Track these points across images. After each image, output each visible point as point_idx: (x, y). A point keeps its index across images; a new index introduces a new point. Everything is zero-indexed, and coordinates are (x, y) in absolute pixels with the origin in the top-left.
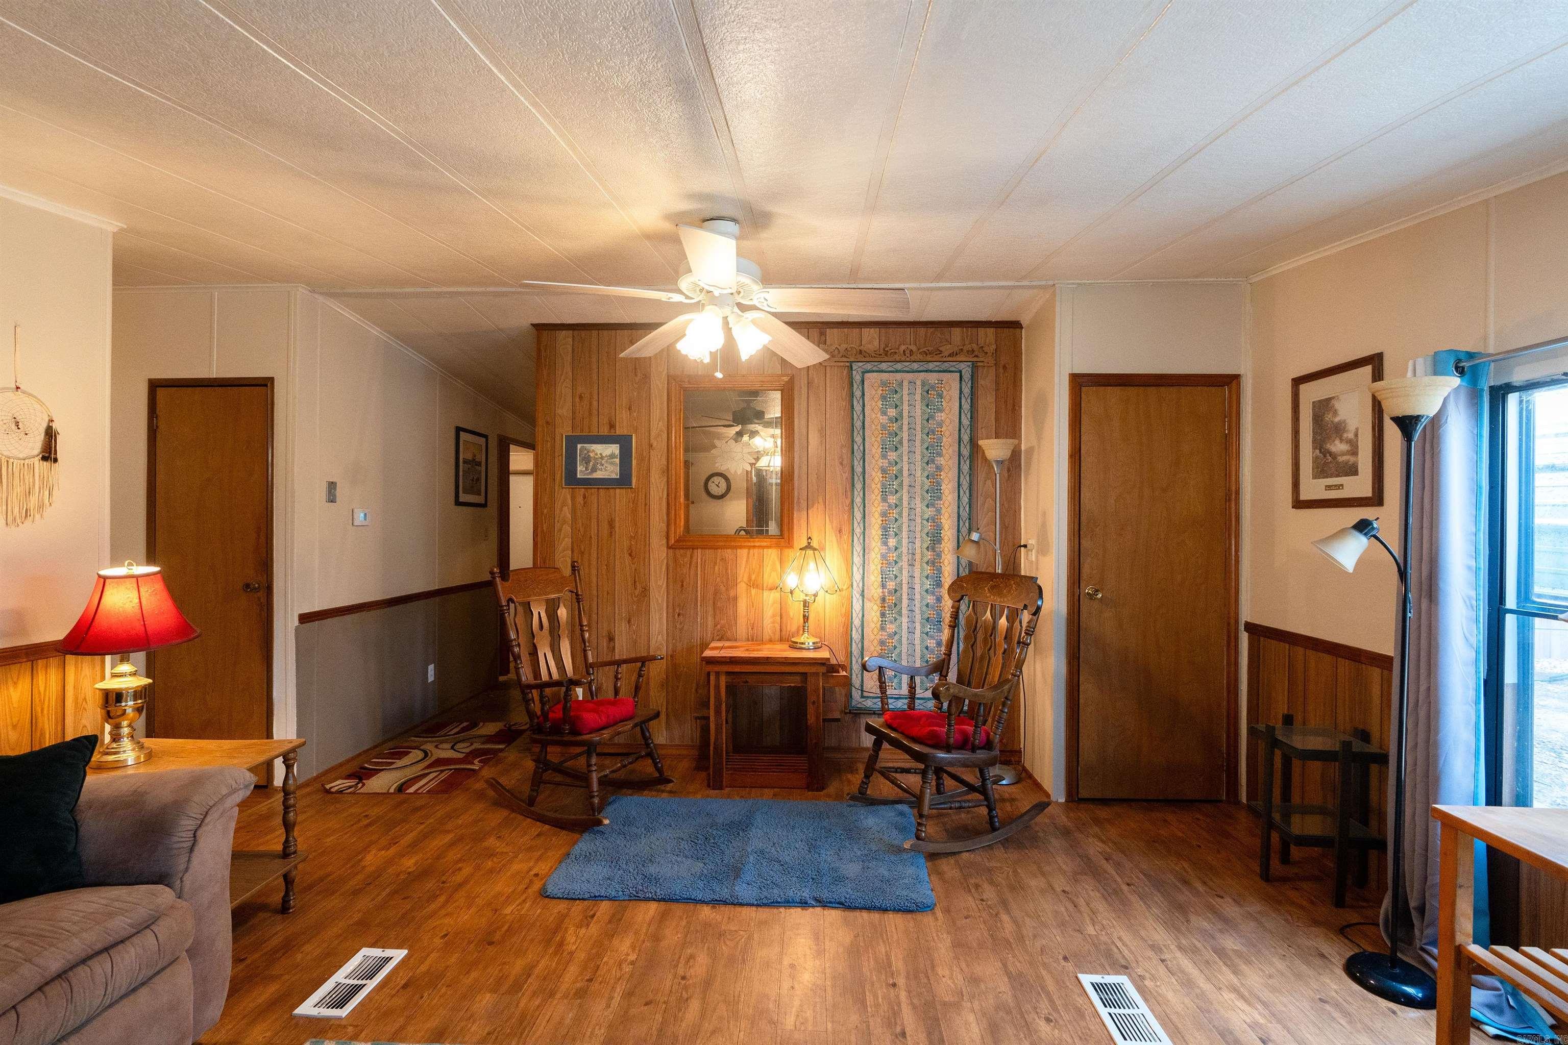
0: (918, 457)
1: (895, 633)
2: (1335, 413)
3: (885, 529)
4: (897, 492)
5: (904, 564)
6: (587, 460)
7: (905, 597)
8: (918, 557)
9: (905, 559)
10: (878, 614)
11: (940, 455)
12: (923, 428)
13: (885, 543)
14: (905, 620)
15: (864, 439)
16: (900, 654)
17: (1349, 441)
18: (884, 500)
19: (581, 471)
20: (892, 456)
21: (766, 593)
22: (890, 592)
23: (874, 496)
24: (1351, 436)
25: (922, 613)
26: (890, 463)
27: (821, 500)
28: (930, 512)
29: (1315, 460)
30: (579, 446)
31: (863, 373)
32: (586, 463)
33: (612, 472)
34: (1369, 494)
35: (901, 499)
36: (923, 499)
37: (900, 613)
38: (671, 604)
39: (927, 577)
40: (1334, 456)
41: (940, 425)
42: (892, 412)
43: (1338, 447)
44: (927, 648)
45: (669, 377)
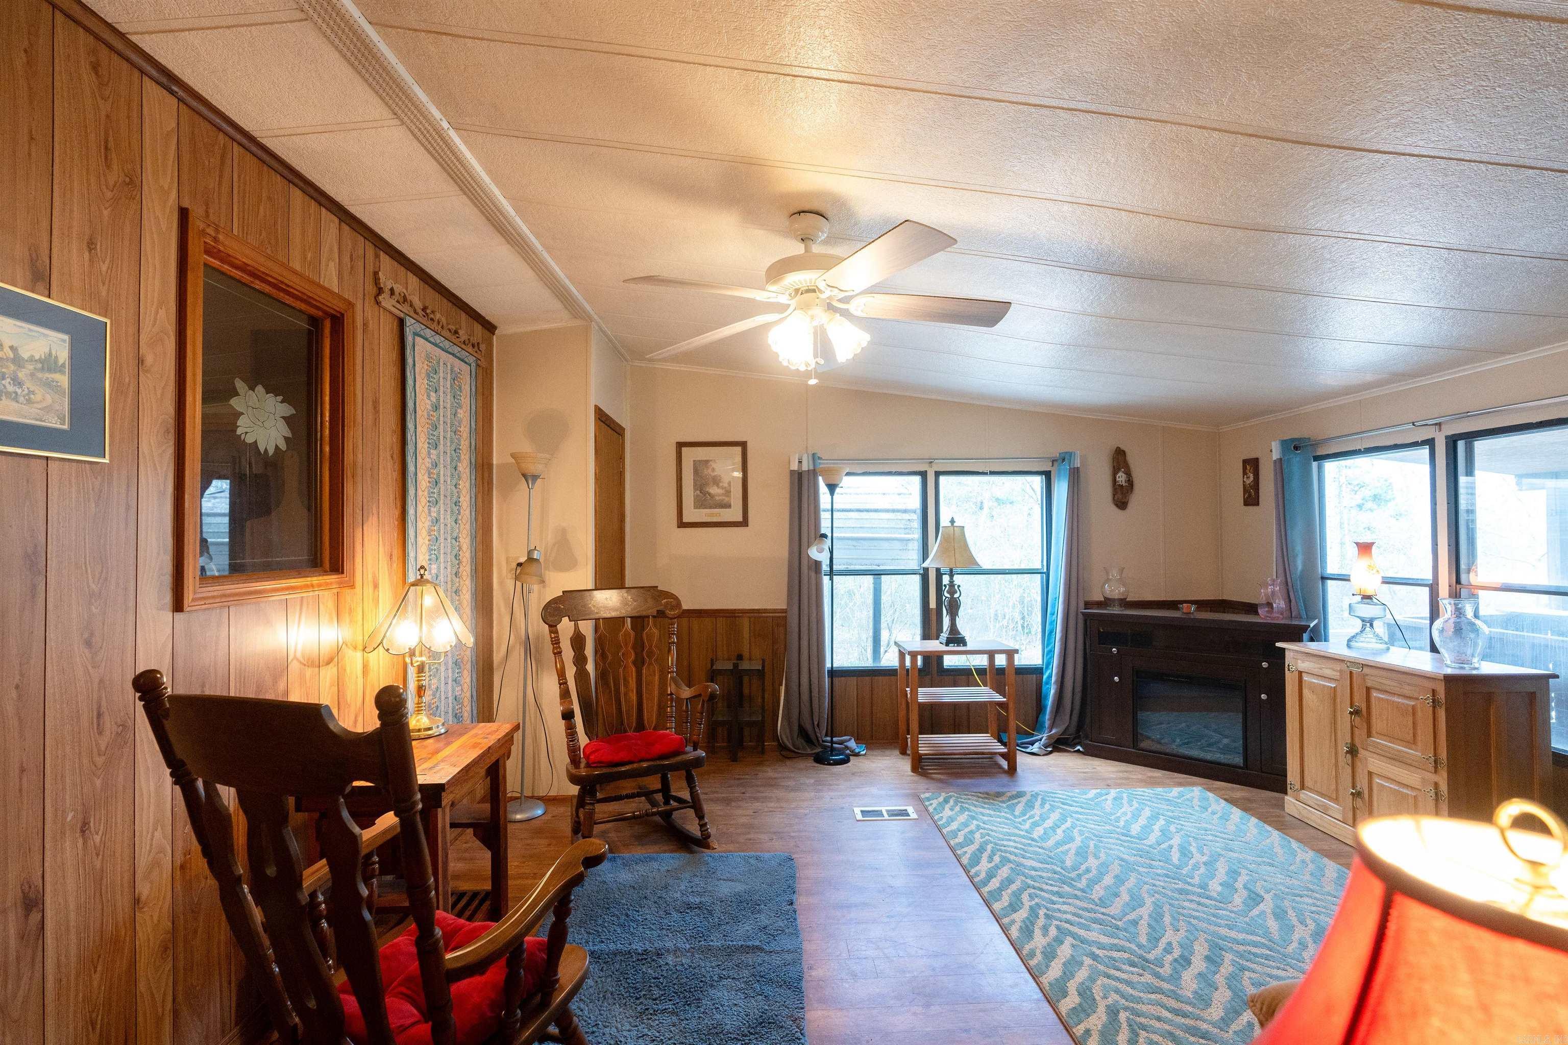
0: (449, 460)
1: (437, 688)
2: (713, 470)
3: (430, 551)
4: (437, 502)
11: (460, 460)
12: (451, 424)
15: (416, 427)
17: (723, 488)
18: (430, 512)
20: (434, 454)
21: (323, 673)
23: (422, 506)
24: (724, 484)
26: (432, 463)
27: (375, 511)
28: (457, 529)
29: (696, 497)
31: (415, 334)
33: (48, 409)
35: (439, 512)
36: (452, 513)
40: (711, 496)
41: (460, 423)
42: (433, 397)
43: (715, 491)
44: (456, 698)
45: (184, 214)
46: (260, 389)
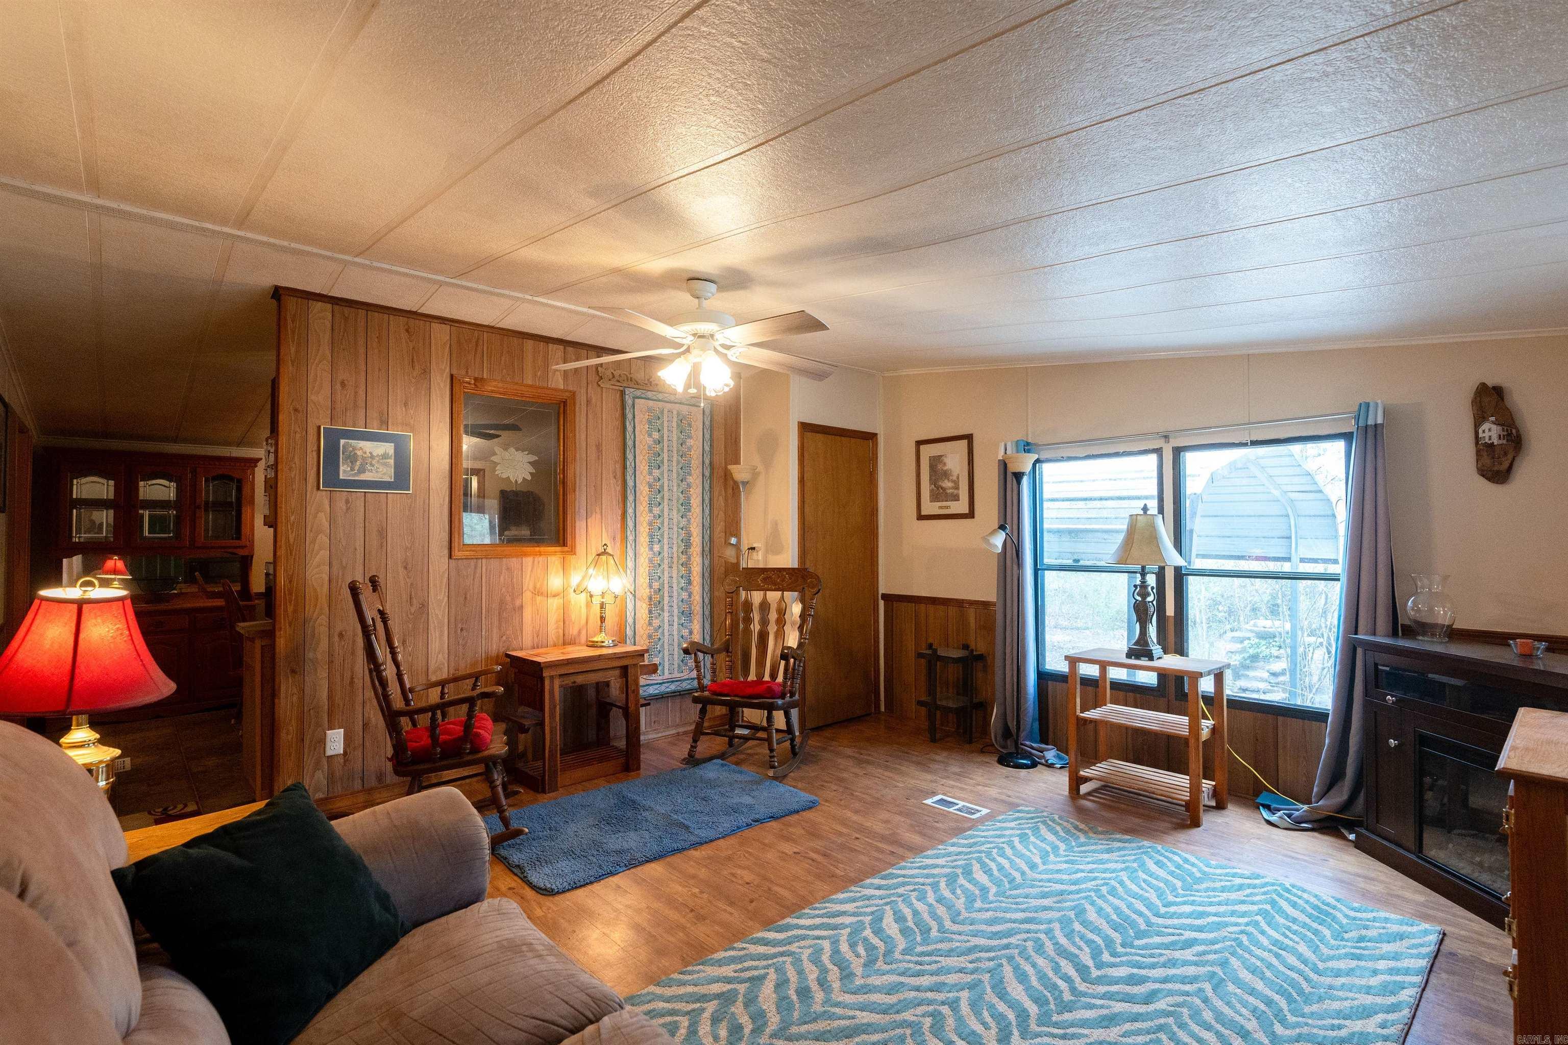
0: (675, 475)
1: (660, 627)
2: (945, 464)
3: (651, 536)
4: (660, 504)
5: (666, 567)
6: (352, 458)
7: (666, 594)
8: (675, 560)
9: (666, 562)
10: (647, 612)
11: (690, 474)
12: (678, 451)
13: (651, 549)
14: (666, 614)
15: (635, 457)
16: (663, 645)
17: (953, 481)
18: (651, 511)
19: (345, 472)
20: (656, 473)
21: (550, 600)
22: (655, 592)
23: (643, 507)
24: (955, 478)
25: (679, 607)
26: (654, 479)
27: (598, 510)
28: (683, 522)
29: (931, 491)
30: (342, 442)
31: (635, 398)
32: (352, 462)
33: (384, 474)
34: (967, 511)
35: (662, 511)
36: (679, 511)
37: (663, 610)
38: (452, 620)
39: (682, 577)
40: (944, 489)
41: (690, 449)
42: (656, 435)
43: (947, 484)
44: (682, 637)
45: (452, 376)
46: (512, 450)
